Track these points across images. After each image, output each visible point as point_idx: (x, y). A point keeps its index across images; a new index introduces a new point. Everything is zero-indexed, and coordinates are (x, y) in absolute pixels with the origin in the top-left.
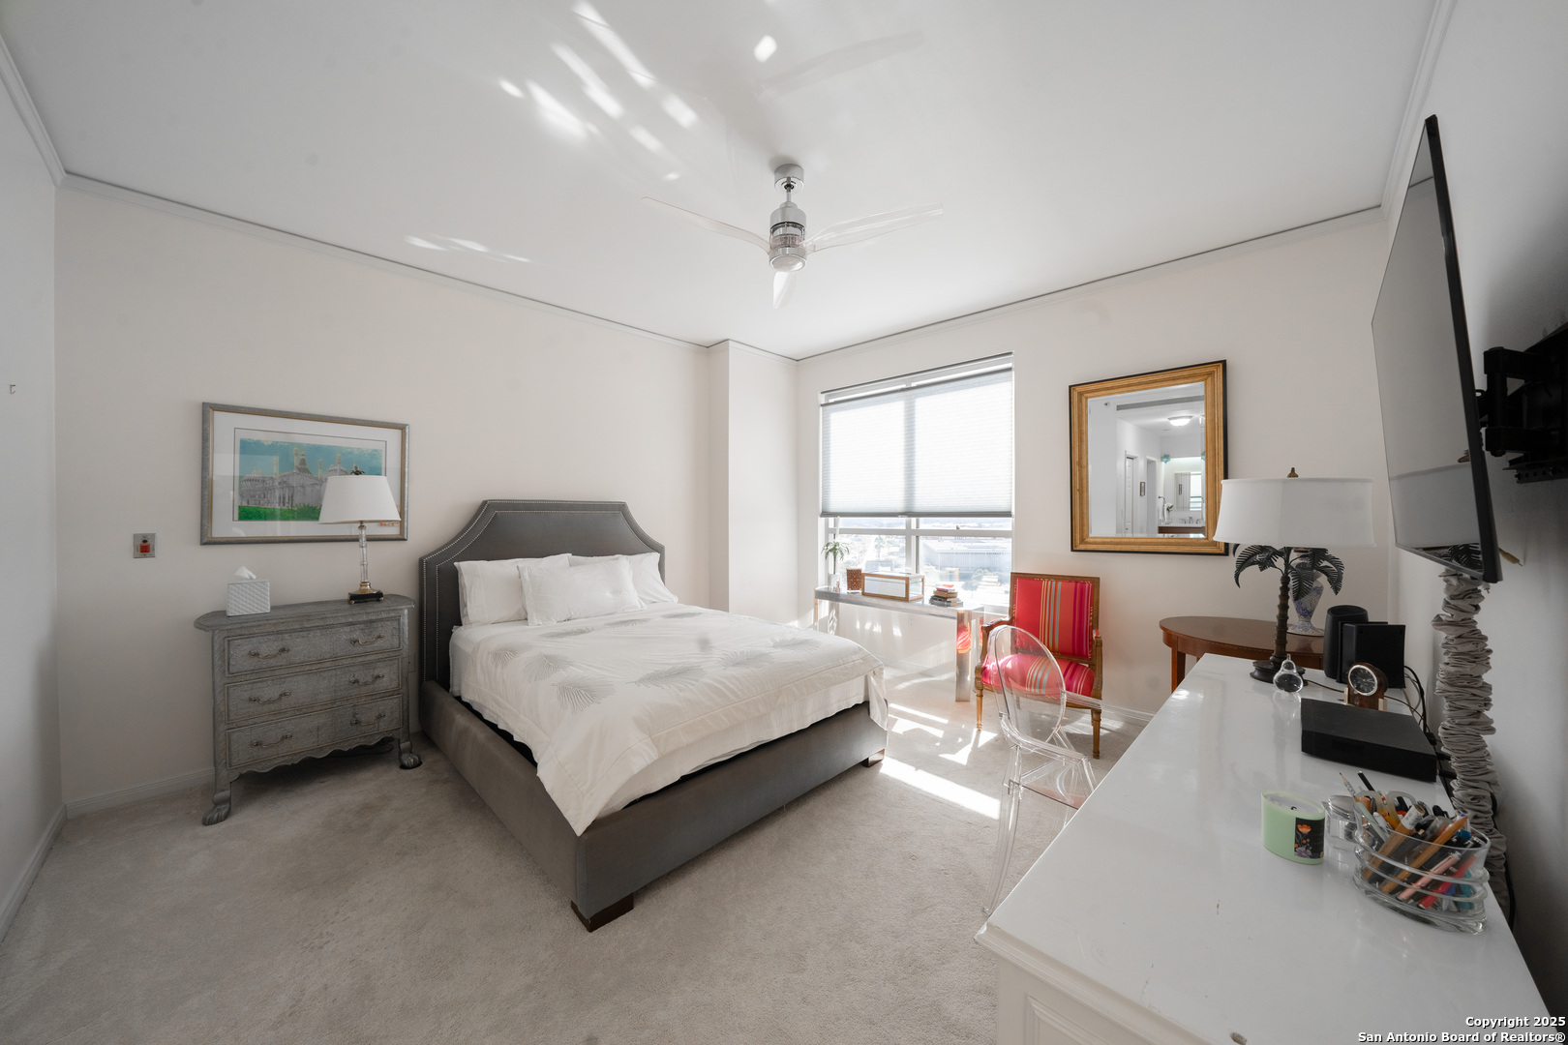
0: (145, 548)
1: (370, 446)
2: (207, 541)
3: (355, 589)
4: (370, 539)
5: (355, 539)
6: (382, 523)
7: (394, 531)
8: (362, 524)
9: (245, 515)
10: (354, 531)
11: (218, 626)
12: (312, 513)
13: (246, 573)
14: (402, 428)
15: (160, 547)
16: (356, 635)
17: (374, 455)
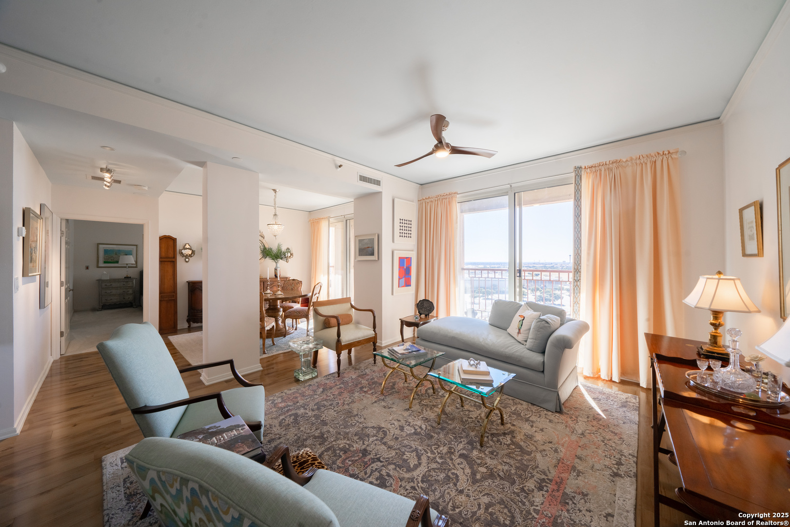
0: (87, 268)
1: (130, 249)
2: (98, 267)
3: (126, 276)
4: (129, 267)
5: (126, 267)
6: (132, 264)
7: (135, 266)
8: (127, 264)
9: (105, 262)
10: (125, 265)
11: (100, 281)
12: (117, 262)
13: (105, 273)
14: (137, 246)
15: (90, 268)
16: (125, 283)
17: (131, 251)
